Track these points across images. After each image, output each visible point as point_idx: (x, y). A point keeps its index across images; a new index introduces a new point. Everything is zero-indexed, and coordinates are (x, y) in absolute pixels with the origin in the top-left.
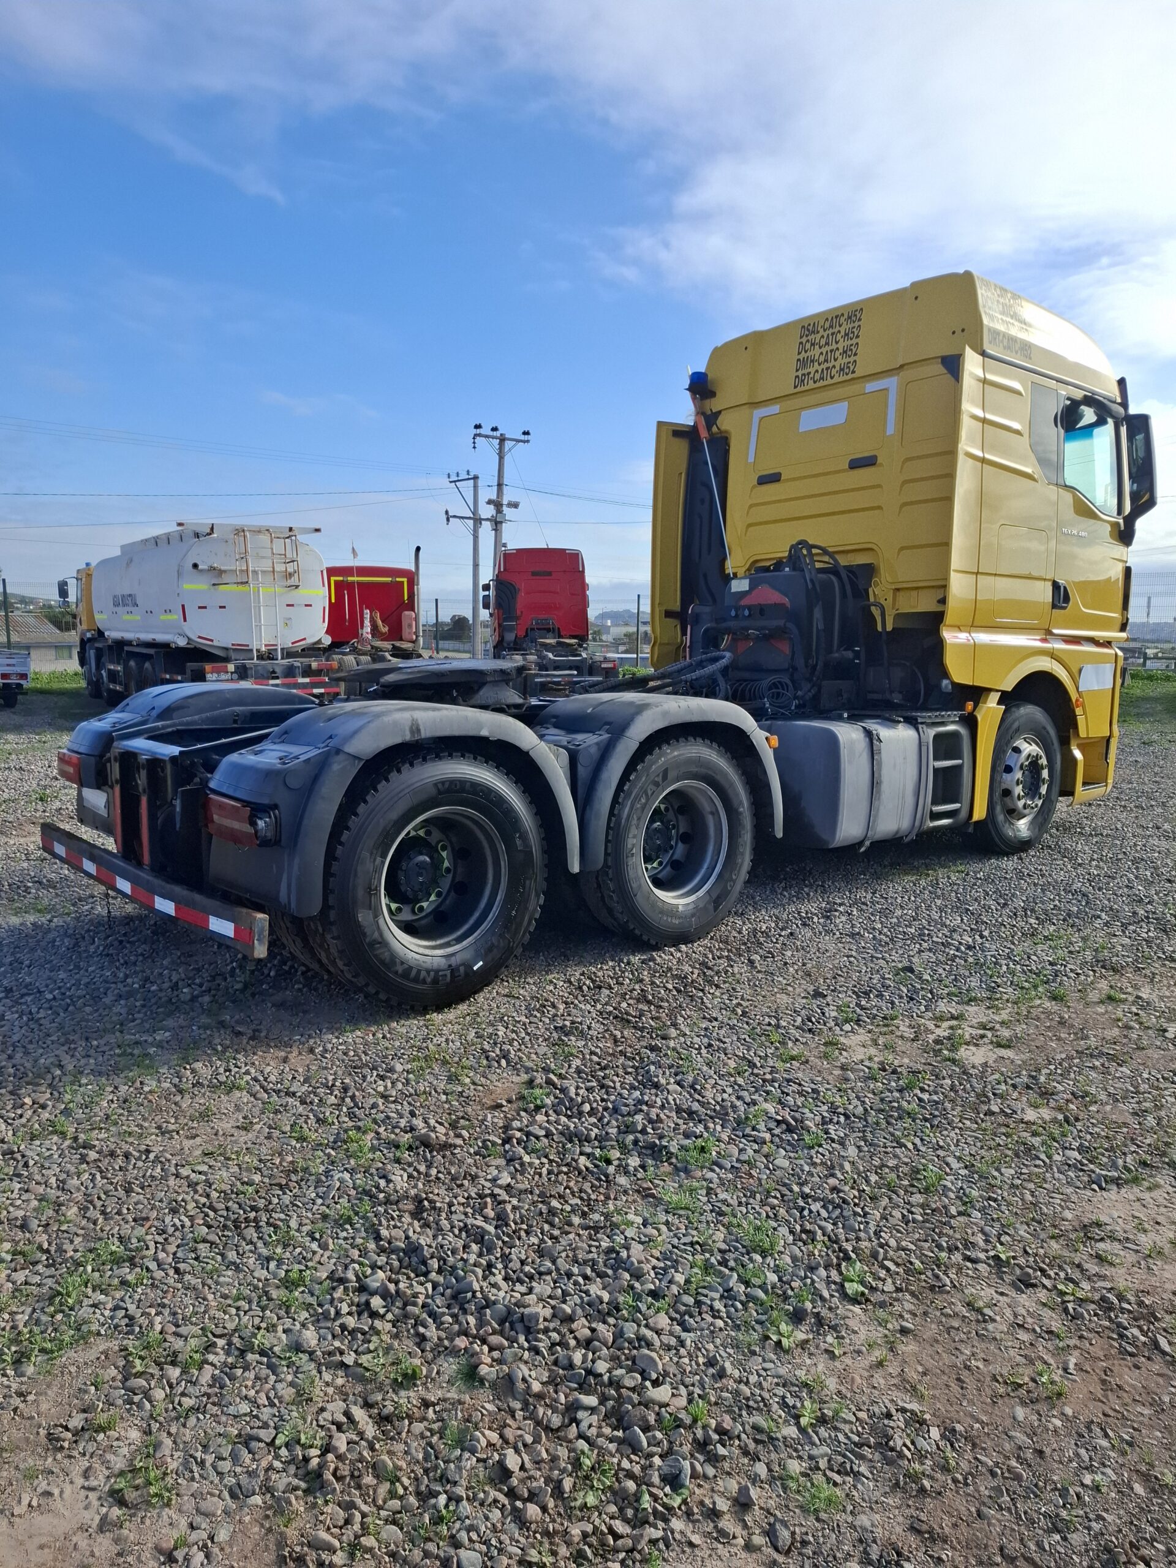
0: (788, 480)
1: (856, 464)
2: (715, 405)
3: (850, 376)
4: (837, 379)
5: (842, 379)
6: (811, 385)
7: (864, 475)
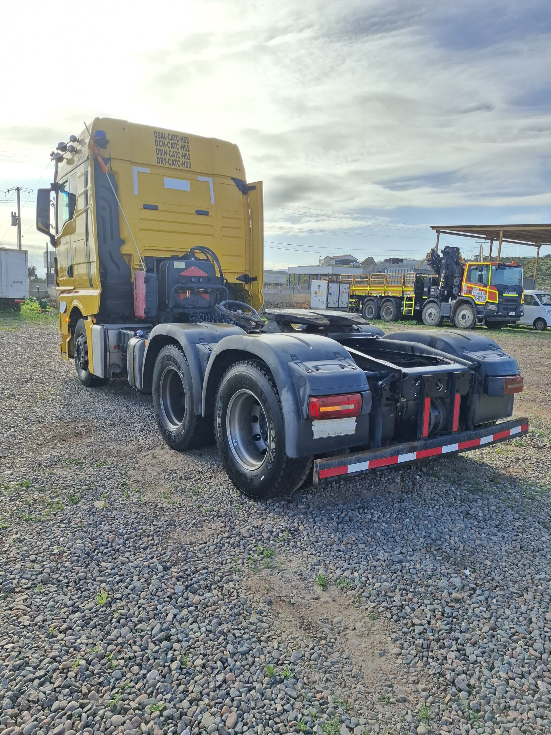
0: (161, 211)
1: (199, 213)
2: (106, 153)
3: (188, 169)
4: (181, 168)
5: (184, 168)
6: (167, 165)
7: (202, 219)
